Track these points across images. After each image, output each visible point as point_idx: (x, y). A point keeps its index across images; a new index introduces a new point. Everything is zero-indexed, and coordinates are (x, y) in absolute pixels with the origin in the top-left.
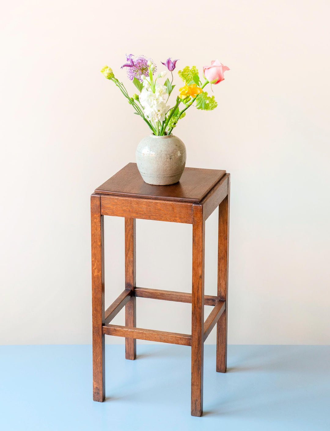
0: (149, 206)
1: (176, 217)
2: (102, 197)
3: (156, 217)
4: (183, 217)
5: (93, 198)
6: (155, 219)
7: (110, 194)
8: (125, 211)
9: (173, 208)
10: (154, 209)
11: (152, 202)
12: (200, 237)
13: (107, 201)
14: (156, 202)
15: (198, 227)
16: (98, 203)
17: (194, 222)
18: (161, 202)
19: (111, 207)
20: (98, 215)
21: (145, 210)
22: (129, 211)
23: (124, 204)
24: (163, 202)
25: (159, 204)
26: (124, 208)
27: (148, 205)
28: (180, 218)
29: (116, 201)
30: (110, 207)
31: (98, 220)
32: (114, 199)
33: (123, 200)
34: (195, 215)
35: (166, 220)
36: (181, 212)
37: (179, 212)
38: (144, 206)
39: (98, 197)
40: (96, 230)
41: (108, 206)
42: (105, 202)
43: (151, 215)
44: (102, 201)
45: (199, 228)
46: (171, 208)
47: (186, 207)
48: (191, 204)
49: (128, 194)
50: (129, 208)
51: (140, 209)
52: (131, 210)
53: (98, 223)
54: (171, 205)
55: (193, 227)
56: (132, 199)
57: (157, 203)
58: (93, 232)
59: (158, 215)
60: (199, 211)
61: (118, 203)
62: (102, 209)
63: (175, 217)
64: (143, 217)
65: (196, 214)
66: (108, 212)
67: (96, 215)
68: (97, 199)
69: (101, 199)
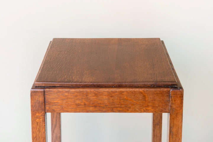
0: (111, 97)
1: (148, 106)
2: (47, 91)
3: (121, 109)
4: (157, 105)
5: (33, 94)
6: (120, 111)
7: (56, 86)
8: (79, 105)
9: (144, 96)
10: (119, 99)
11: (116, 92)
12: (179, 127)
13: (54, 95)
14: (121, 91)
15: (176, 115)
16: (41, 99)
17: (172, 110)
18: (128, 90)
19: (59, 102)
20: (41, 114)
21: (106, 102)
22: (85, 104)
23: (78, 97)
24: (131, 90)
25: (125, 93)
26: (77, 102)
27: (110, 95)
28: (153, 107)
29: (66, 94)
30: (57, 103)
31: (41, 120)
32: (64, 92)
33: (76, 92)
34: (173, 101)
35: (135, 111)
36: (155, 100)
37: (152, 100)
38: (105, 97)
39: (41, 92)
40: (39, 131)
41: (55, 101)
42: (51, 97)
43: (115, 107)
44: (47, 96)
45: (178, 116)
46: (141, 97)
47: (162, 93)
48: (169, 89)
49: (82, 83)
50: (84, 101)
51: (99, 102)
52: (87, 103)
53: (41, 124)
54: (142, 93)
55: (170, 117)
56: (88, 90)
57: (123, 92)
58: (35, 135)
59: (123, 106)
60: (179, 97)
61: (70, 97)
62: (47, 106)
63: (146, 107)
64: (104, 110)
65: (175, 101)
66: (55, 109)
67: (39, 113)
68: (40, 94)
69: (46, 93)
